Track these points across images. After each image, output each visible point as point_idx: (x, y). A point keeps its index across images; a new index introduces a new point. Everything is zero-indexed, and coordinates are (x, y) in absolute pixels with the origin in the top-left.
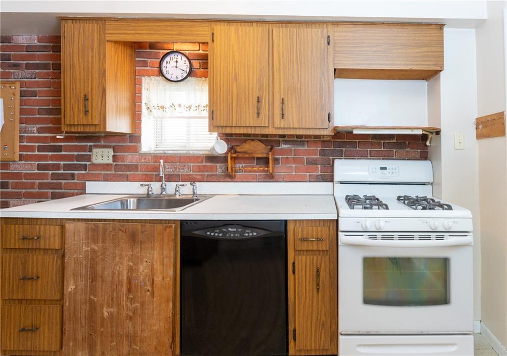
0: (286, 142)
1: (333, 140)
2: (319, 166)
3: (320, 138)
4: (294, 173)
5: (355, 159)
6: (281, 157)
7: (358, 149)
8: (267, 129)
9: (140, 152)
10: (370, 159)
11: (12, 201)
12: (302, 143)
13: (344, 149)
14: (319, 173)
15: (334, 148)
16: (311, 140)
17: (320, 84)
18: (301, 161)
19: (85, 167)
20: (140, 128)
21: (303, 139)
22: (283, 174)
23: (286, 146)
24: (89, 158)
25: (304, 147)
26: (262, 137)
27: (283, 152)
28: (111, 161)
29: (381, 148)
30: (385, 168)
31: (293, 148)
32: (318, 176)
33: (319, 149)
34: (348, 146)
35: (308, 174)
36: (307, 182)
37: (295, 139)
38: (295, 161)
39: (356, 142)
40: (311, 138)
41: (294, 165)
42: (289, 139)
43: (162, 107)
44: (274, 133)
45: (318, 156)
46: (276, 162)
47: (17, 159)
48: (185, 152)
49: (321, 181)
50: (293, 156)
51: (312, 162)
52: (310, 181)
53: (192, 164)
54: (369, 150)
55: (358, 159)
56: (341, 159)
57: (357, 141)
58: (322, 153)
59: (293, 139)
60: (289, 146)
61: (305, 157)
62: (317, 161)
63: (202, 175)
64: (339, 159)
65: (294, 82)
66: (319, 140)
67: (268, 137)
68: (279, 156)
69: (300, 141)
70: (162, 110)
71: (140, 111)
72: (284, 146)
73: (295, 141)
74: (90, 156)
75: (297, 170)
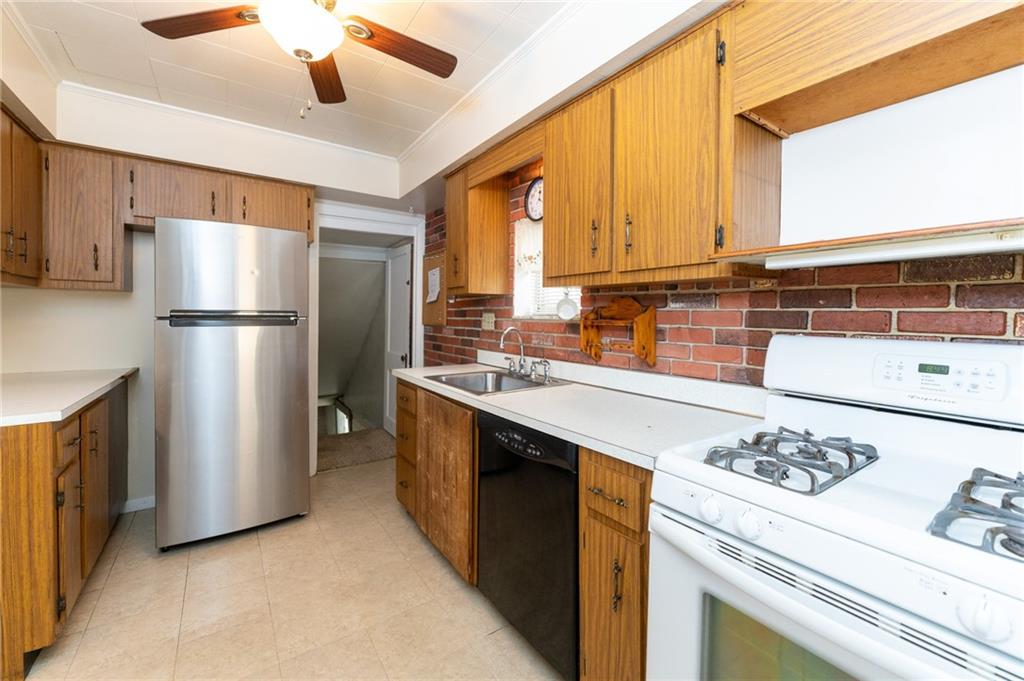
0: (678, 298)
1: (781, 289)
2: (745, 348)
3: (749, 286)
4: (691, 360)
5: (845, 336)
6: (668, 326)
7: (854, 308)
8: (609, 276)
9: (513, 317)
10: (898, 337)
11: (444, 363)
12: (707, 299)
13: (811, 311)
14: (745, 365)
15: (781, 307)
16: (727, 290)
17: (699, 163)
18: (704, 336)
19: (478, 334)
20: (512, 288)
21: (711, 290)
22: (671, 360)
23: (677, 305)
24: (478, 324)
25: (711, 307)
26: (638, 290)
27: (673, 317)
28: (493, 328)
29: (948, 304)
30: (943, 370)
31: (691, 310)
32: (740, 370)
33: (745, 310)
34: (821, 302)
35: (719, 364)
36: (715, 380)
37: (695, 290)
38: (693, 335)
39: (850, 290)
40: (728, 287)
41: (691, 345)
42: (684, 292)
43: (530, 258)
44: (619, 282)
45: (743, 327)
46: (659, 336)
47: (445, 324)
48: (547, 318)
49: (746, 384)
50: (690, 326)
51: (726, 338)
52: (722, 381)
53: (555, 335)
54: (895, 311)
55: (854, 336)
56: (794, 334)
57: (854, 287)
58: (753, 320)
59: (692, 291)
60: (682, 305)
61: (714, 329)
62: (738, 338)
63: (565, 351)
64: (790, 334)
65: (648, 175)
66: (746, 289)
67: (648, 290)
68: (664, 326)
69: (704, 295)
70: (529, 262)
71: (513, 266)
72: (673, 306)
73: (694, 294)
74: (480, 321)
75: (698, 353)
